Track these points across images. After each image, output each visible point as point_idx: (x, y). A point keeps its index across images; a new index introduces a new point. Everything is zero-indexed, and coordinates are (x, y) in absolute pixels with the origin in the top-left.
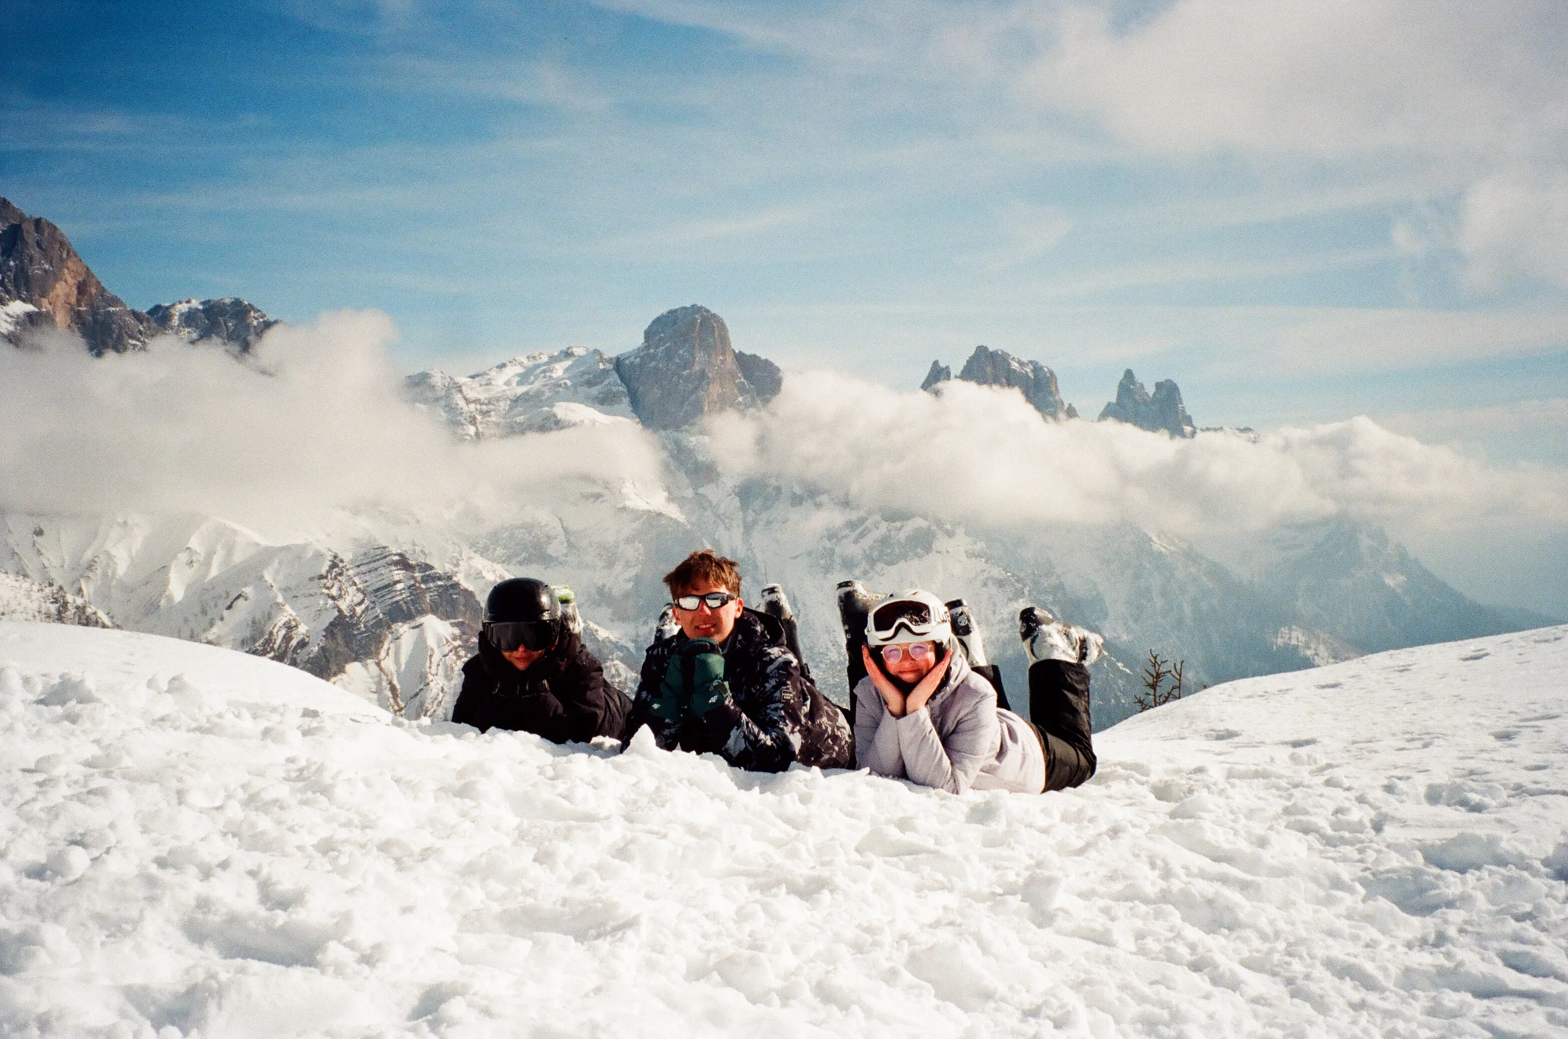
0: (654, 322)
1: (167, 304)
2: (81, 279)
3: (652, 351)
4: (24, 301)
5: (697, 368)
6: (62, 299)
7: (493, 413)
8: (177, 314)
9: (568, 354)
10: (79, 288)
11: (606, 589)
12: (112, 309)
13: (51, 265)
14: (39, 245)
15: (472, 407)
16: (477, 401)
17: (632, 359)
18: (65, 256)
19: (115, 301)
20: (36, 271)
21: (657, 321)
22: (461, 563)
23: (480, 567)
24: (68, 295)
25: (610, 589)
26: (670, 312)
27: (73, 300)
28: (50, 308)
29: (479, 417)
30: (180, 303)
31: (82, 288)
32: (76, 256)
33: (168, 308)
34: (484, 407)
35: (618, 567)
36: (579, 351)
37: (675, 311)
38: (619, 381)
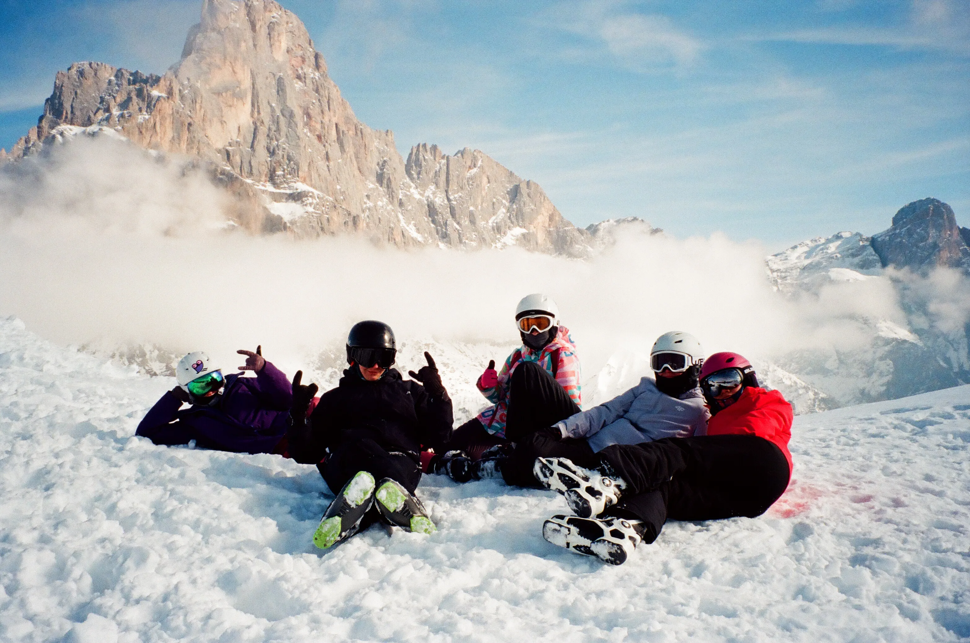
0: (899, 212)
1: (597, 224)
2: (551, 213)
3: (898, 231)
4: (521, 227)
5: (930, 241)
6: (541, 224)
7: (788, 278)
8: (602, 229)
9: (838, 237)
10: (550, 217)
11: (866, 391)
12: (566, 228)
13: (535, 206)
14: (529, 195)
15: (775, 274)
16: (778, 271)
17: (883, 237)
18: (542, 201)
19: (569, 224)
20: (527, 210)
21: (902, 211)
22: (768, 373)
23: (781, 376)
24: (544, 222)
25: (869, 391)
26: (911, 204)
27: (547, 225)
28: (535, 230)
29: (779, 281)
30: (604, 222)
31: (551, 218)
32: (548, 200)
33: (597, 226)
34: (783, 274)
35: (875, 377)
36: (846, 235)
37: (915, 203)
38: (874, 253)
